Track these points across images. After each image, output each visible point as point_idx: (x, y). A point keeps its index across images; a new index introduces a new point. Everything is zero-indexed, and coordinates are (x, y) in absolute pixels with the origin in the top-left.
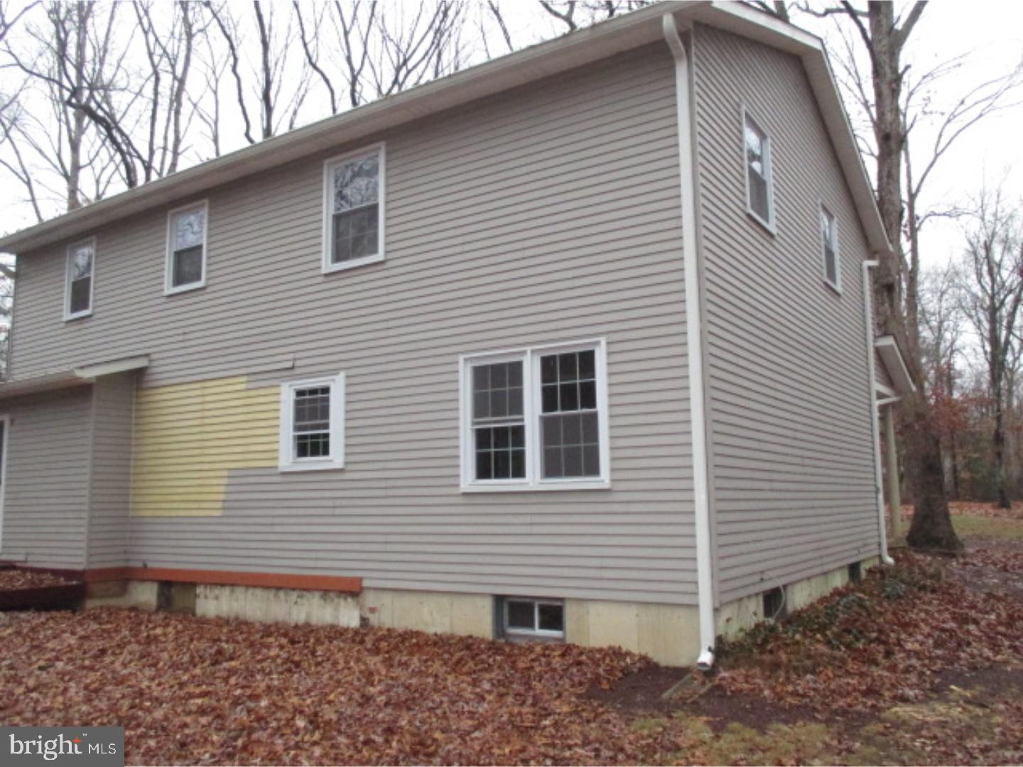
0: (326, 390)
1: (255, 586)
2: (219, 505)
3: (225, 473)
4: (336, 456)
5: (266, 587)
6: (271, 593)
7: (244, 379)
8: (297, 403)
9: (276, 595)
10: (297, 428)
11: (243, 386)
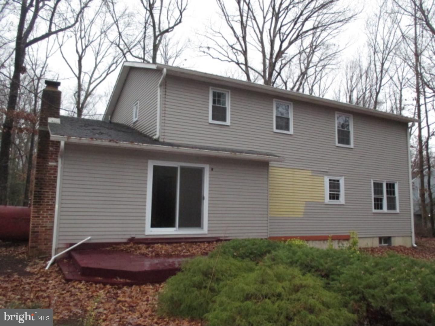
0: (338, 181)
1: (316, 240)
2: (302, 213)
3: (304, 203)
4: (342, 200)
5: (320, 240)
6: (322, 242)
7: (310, 172)
8: (330, 183)
9: (324, 242)
10: (330, 191)
11: (310, 174)
